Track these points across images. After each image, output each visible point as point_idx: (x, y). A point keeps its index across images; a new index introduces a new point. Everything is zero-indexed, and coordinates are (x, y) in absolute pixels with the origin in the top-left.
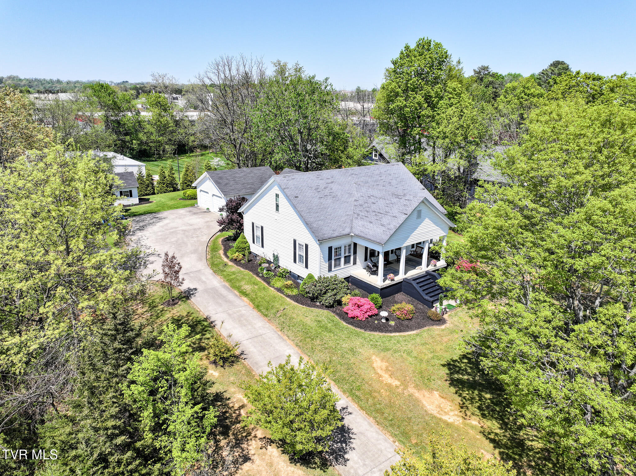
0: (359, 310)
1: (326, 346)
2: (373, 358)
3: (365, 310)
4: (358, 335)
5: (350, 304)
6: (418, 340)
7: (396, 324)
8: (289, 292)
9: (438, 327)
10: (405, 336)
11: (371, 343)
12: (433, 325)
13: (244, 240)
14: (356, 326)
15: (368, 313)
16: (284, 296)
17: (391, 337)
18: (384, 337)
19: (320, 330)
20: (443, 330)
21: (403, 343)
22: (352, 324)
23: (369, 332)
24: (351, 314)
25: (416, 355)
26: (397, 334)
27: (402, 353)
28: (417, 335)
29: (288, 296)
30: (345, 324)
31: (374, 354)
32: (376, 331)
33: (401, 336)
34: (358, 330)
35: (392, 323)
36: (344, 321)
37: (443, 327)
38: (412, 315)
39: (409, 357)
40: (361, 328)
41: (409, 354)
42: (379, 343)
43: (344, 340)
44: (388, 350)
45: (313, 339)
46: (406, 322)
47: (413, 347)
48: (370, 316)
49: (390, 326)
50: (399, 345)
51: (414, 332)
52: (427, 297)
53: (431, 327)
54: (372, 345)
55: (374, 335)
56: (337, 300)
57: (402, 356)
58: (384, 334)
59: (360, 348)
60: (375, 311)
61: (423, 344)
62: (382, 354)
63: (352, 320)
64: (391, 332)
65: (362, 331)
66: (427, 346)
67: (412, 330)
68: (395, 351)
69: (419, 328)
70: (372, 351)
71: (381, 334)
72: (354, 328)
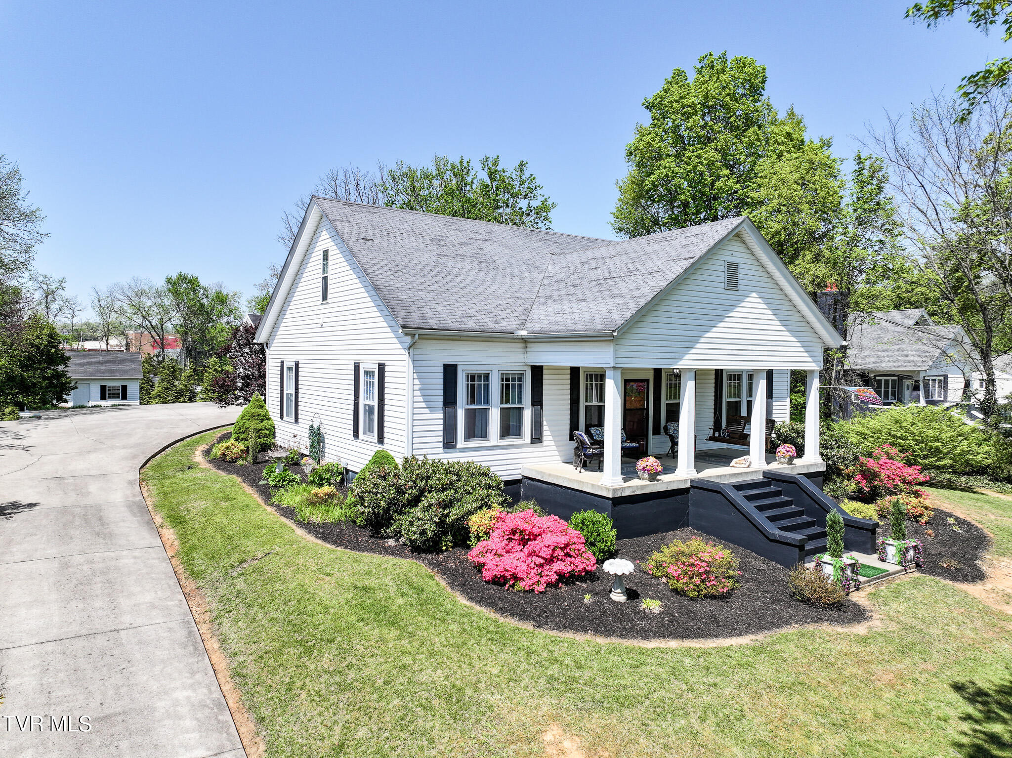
0: (522, 555)
1: (352, 675)
2: (548, 737)
3: (546, 553)
4: (502, 638)
5: (495, 534)
6: (764, 669)
7: (666, 611)
8: (317, 516)
9: (840, 629)
10: (703, 653)
11: (554, 670)
12: (817, 620)
13: (260, 411)
14: (502, 611)
15: (557, 566)
16: (293, 526)
17: (643, 652)
18: (614, 650)
19: (352, 619)
20: (863, 640)
21: (698, 679)
22: (490, 603)
23: (554, 633)
24: (492, 568)
25: (763, 734)
26: (673, 644)
27: (694, 721)
28: (758, 650)
29: (308, 526)
30: (463, 601)
31: (556, 718)
32: (585, 630)
33: (688, 651)
34: (511, 622)
35: (652, 606)
36: (463, 592)
37: (860, 629)
38: (730, 584)
39: (728, 742)
40: (523, 616)
41: (725, 725)
42: (587, 674)
43: (432, 654)
44: (626, 703)
45: (309, 651)
46: (710, 607)
47: (745, 696)
48: (565, 579)
49: (645, 616)
50: (678, 686)
51: (745, 640)
52: (774, 530)
53: (811, 628)
54: (551, 679)
55: (572, 644)
56: (452, 525)
57: (694, 735)
58: (615, 640)
59: (493, 686)
60: (586, 561)
61: (789, 689)
62: (597, 720)
63: (493, 590)
64: (645, 634)
65: (528, 626)
66: (811, 696)
67: (733, 630)
68: (661, 711)
69: (760, 628)
70: (547, 705)
71: (601, 640)
72: (493, 615)
